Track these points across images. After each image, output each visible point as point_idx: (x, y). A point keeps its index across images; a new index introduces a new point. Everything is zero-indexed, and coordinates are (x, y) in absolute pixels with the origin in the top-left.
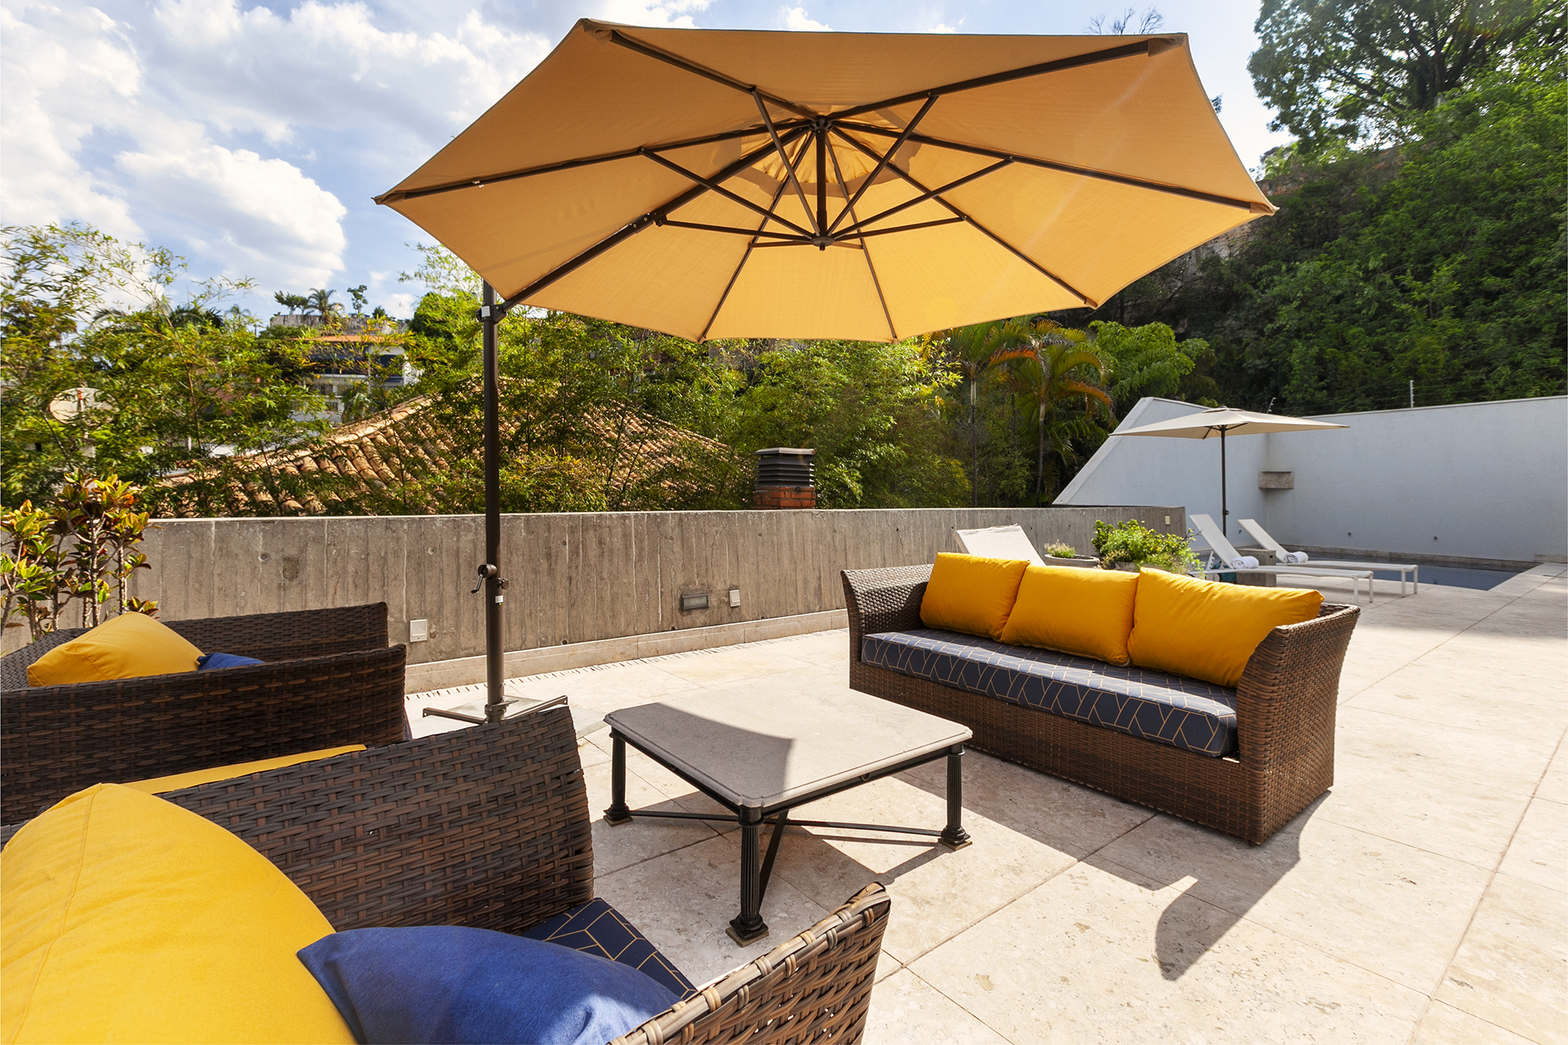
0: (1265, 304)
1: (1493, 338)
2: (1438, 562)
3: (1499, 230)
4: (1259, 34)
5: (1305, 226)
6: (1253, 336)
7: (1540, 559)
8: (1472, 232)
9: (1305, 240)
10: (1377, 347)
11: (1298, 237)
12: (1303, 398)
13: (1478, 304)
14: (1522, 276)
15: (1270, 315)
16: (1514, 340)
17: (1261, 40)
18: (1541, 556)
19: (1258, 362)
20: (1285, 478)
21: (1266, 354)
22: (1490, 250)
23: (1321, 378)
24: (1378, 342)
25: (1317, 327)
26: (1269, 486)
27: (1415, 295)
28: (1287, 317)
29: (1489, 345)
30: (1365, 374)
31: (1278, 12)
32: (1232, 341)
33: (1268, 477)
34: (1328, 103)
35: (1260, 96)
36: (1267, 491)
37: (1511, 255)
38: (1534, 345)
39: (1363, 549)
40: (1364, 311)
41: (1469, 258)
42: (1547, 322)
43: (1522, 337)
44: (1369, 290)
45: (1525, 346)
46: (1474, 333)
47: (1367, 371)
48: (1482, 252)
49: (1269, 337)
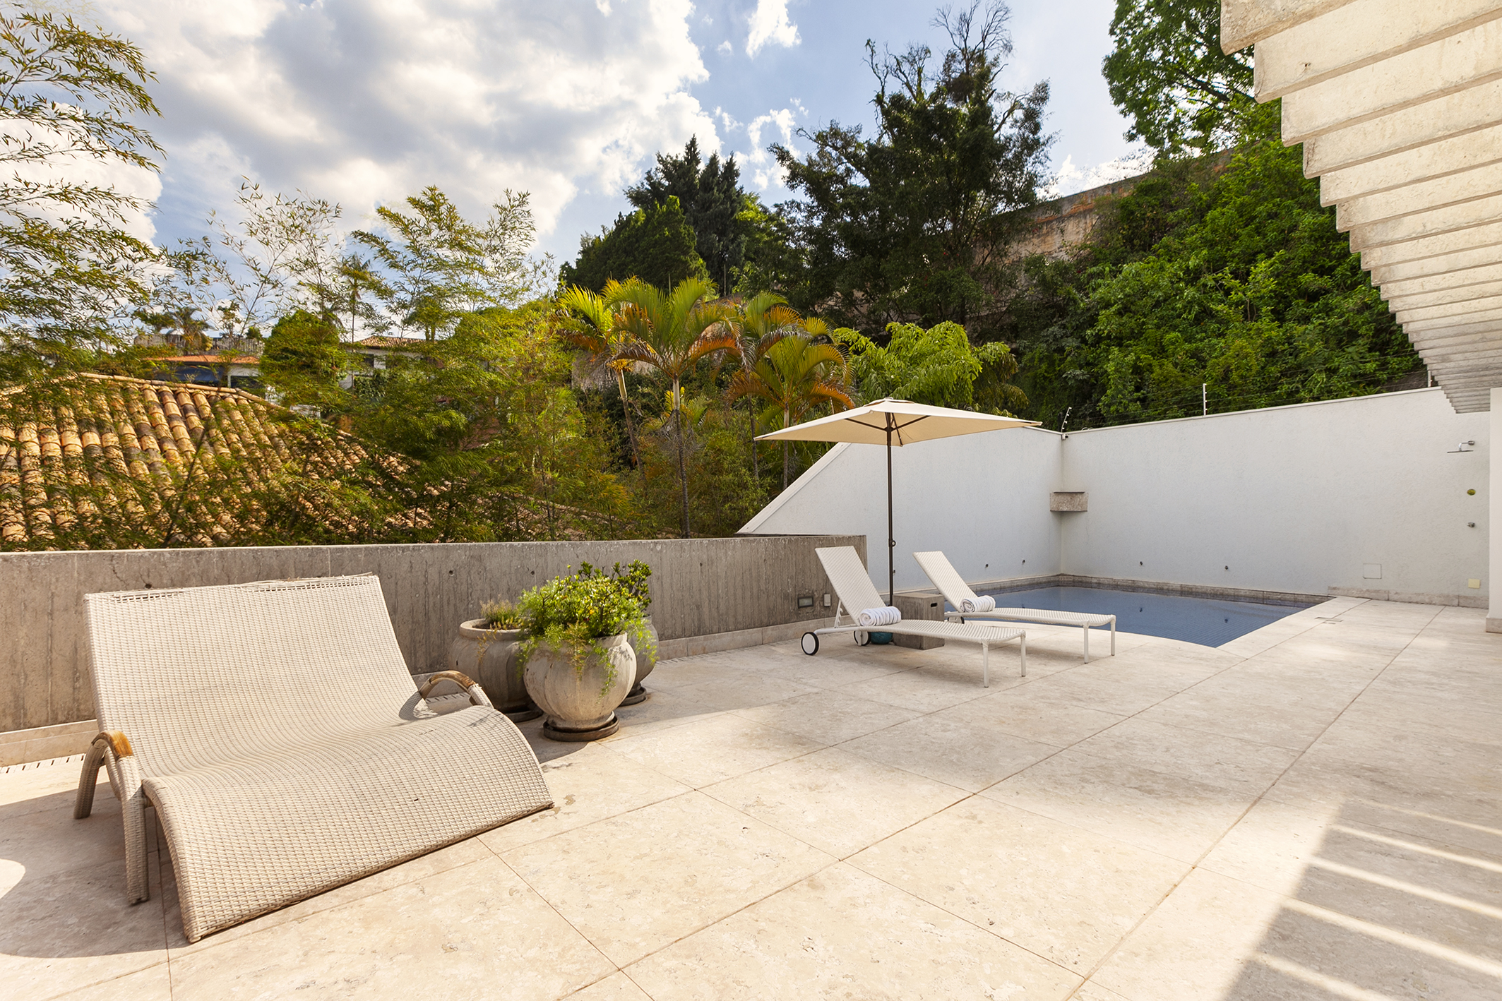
0: (1088, 310)
1: (1309, 342)
2: (1228, 595)
3: (1321, 225)
4: (1114, 38)
5: (1136, 227)
6: (1075, 344)
7: (1334, 592)
8: (1294, 228)
9: (1135, 242)
10: (1194, 355)
11: (1129, 240)
12: (1117, 411)
13: (1299, 306)
14: (1343, 275)
15: (1092, 321)
16: (1332, 343)
17: (1116, 44)
18: (1335, 588)
19: (1078, 372)
20: (1078, 499)
21: (1088, 364)
22: (1313, 247)
23: (1138, 389)
24: (1197, 349)
25: (1137, 335)
26: (1061, 509)
27: (1233, 297)
28: (1107, 323)
29: (1305, 349)
30: (1178, 382)
31: (1133, 14)
32: (1055, 351)
33: (1061, 498)
34: (1184, 114)
35: (1115, 104)
36: (1060, 515)
37: (1334, 252)
38: (1350, 350)
39: (1154, 581)
40: (1184, 316)
41: (1292, 256)
42: (1363, 324)
43: (1341, 341)
44: (1189, 292)
45: (1344, 351)
46: (1292, 336)
47: (1181, 380)
48: (1304, 250)
49: (1092, 345)
